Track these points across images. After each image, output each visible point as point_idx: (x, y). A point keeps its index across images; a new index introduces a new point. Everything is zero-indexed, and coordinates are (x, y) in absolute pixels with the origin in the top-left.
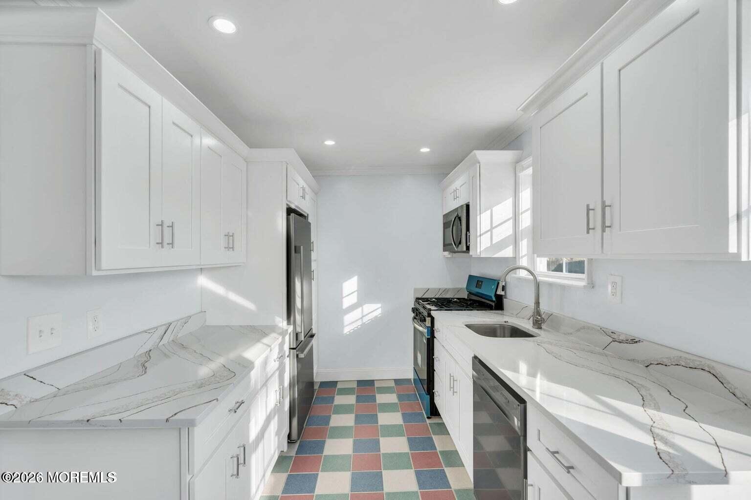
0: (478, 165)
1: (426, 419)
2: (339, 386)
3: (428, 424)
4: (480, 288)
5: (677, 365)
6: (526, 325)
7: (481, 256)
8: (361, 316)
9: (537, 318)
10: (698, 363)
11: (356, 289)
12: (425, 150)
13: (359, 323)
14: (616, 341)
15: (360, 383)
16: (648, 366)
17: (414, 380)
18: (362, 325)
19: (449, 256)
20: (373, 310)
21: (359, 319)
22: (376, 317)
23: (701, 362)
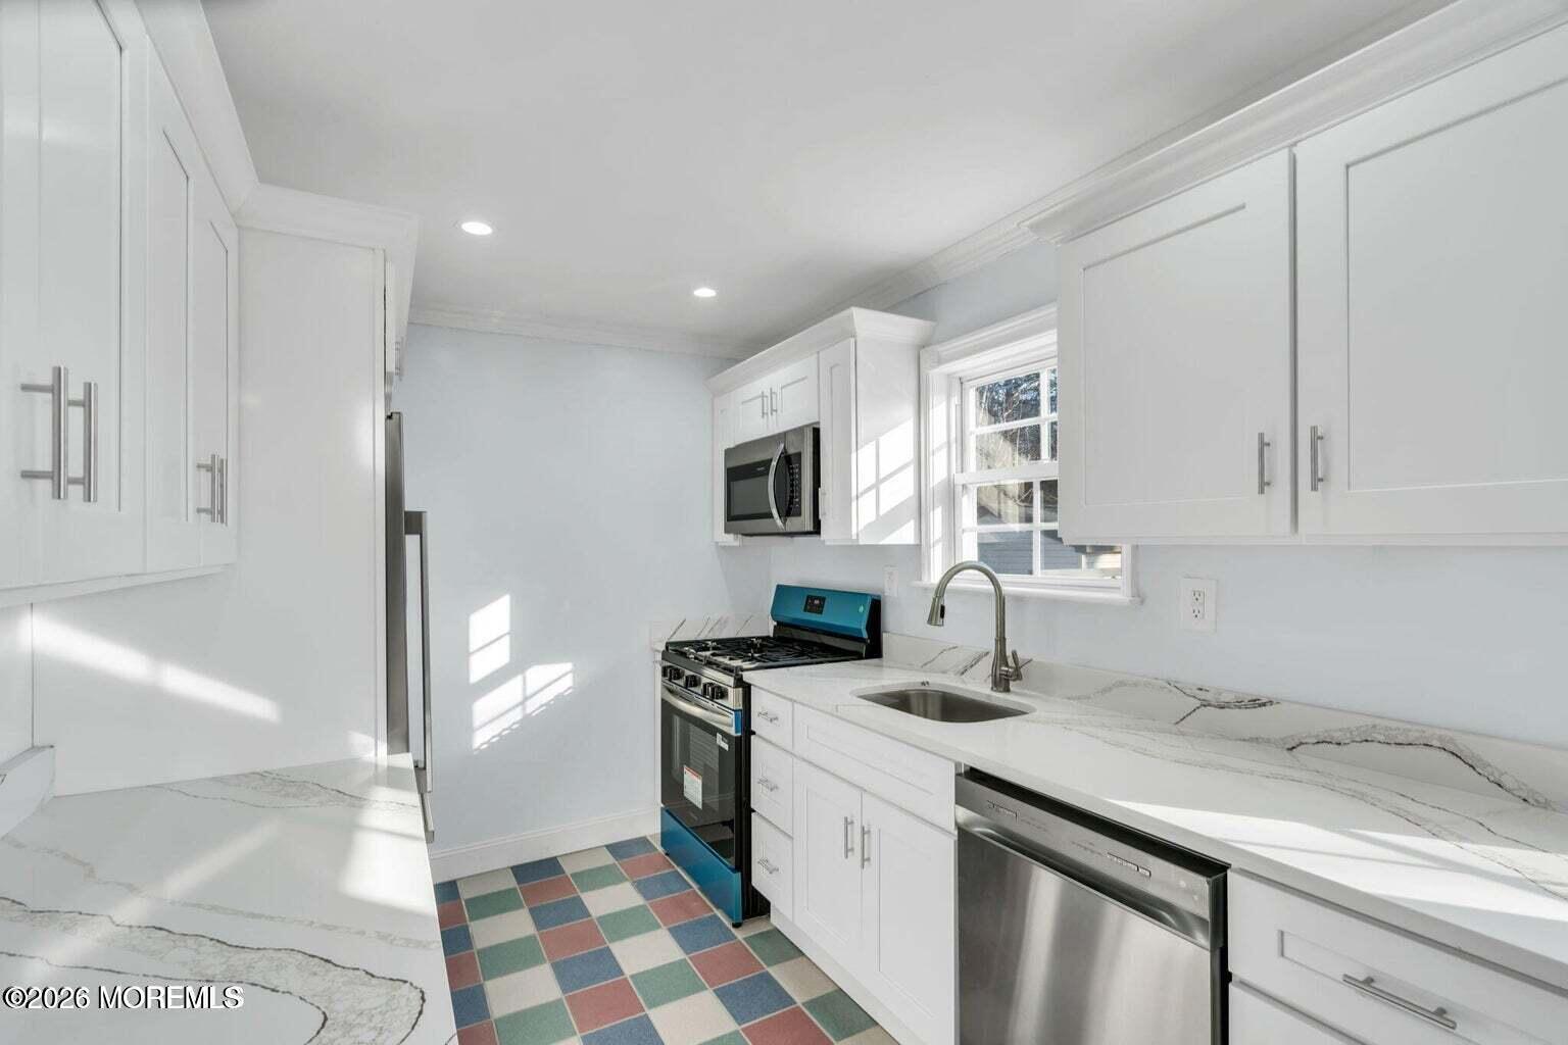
0: (852, 340)
1: (733, 930)
3: (743, 942)
4: (821, 613)
5: (1367, 741)
6: (978, 686)
7: (861, 543)
8: (520, 698)
9: (1002, 671)
10: (1417, 734)
11: (507, 629)
12: (705, 293)
13: (517, 715)
14: (1209, 705)
15: (522, 872)
16: (1294, 748)
17: (667, 838)
18: (527, 718)
19: (737, 544)
20: (552, 680)
21: (517, 706)
22: (558, 698)
23: (1424, 732)
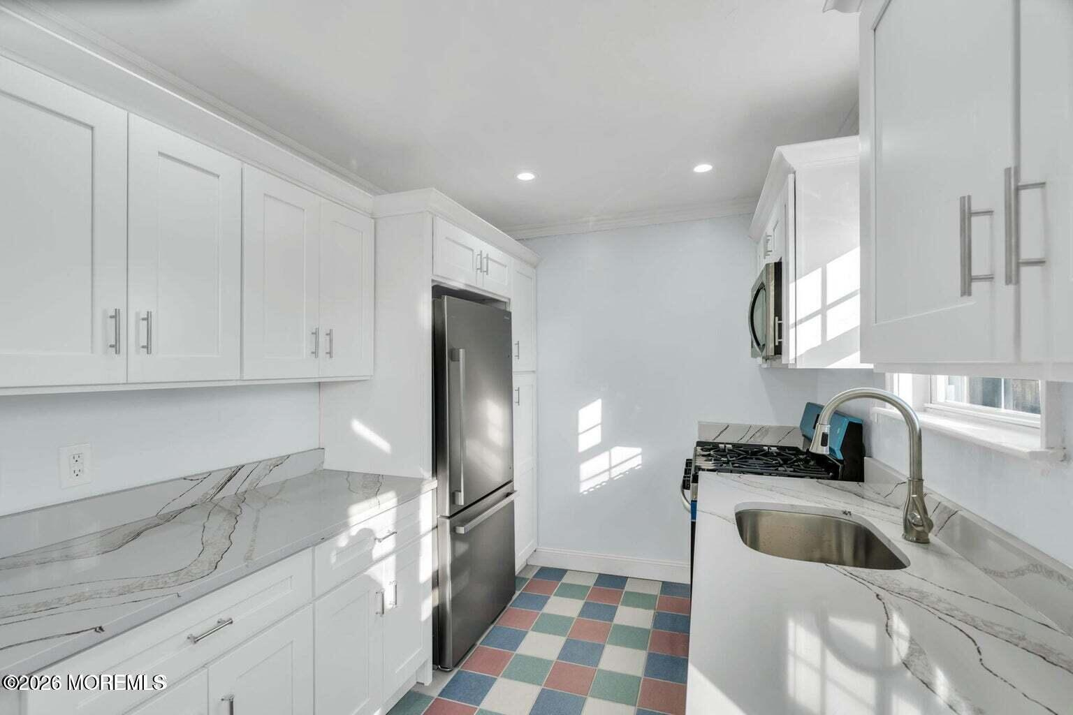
0: (791, 176)
2: (566, 580)
7: (798, 367)
8: (607, 467)
9: (914, 517)
11: (599, 420)
12: (703, 168)
13: (605, 477)
15: (603, 579)
18: (611, 479)
20: (628, 458)
21: (605, 471)
22: (632, 469)
